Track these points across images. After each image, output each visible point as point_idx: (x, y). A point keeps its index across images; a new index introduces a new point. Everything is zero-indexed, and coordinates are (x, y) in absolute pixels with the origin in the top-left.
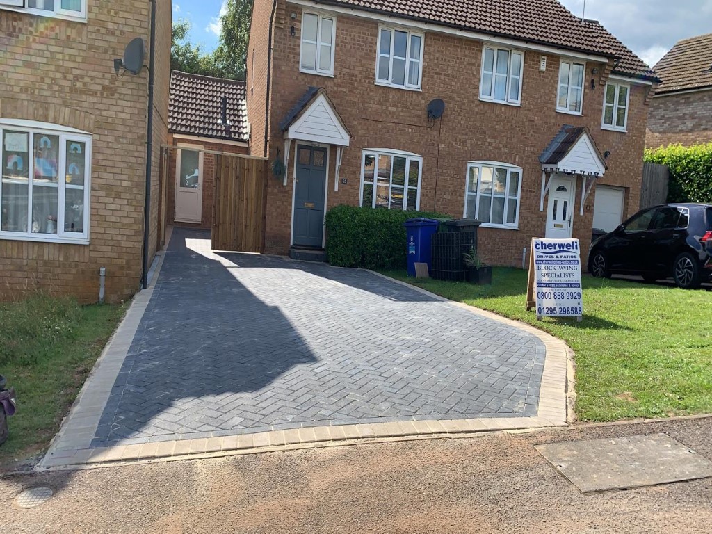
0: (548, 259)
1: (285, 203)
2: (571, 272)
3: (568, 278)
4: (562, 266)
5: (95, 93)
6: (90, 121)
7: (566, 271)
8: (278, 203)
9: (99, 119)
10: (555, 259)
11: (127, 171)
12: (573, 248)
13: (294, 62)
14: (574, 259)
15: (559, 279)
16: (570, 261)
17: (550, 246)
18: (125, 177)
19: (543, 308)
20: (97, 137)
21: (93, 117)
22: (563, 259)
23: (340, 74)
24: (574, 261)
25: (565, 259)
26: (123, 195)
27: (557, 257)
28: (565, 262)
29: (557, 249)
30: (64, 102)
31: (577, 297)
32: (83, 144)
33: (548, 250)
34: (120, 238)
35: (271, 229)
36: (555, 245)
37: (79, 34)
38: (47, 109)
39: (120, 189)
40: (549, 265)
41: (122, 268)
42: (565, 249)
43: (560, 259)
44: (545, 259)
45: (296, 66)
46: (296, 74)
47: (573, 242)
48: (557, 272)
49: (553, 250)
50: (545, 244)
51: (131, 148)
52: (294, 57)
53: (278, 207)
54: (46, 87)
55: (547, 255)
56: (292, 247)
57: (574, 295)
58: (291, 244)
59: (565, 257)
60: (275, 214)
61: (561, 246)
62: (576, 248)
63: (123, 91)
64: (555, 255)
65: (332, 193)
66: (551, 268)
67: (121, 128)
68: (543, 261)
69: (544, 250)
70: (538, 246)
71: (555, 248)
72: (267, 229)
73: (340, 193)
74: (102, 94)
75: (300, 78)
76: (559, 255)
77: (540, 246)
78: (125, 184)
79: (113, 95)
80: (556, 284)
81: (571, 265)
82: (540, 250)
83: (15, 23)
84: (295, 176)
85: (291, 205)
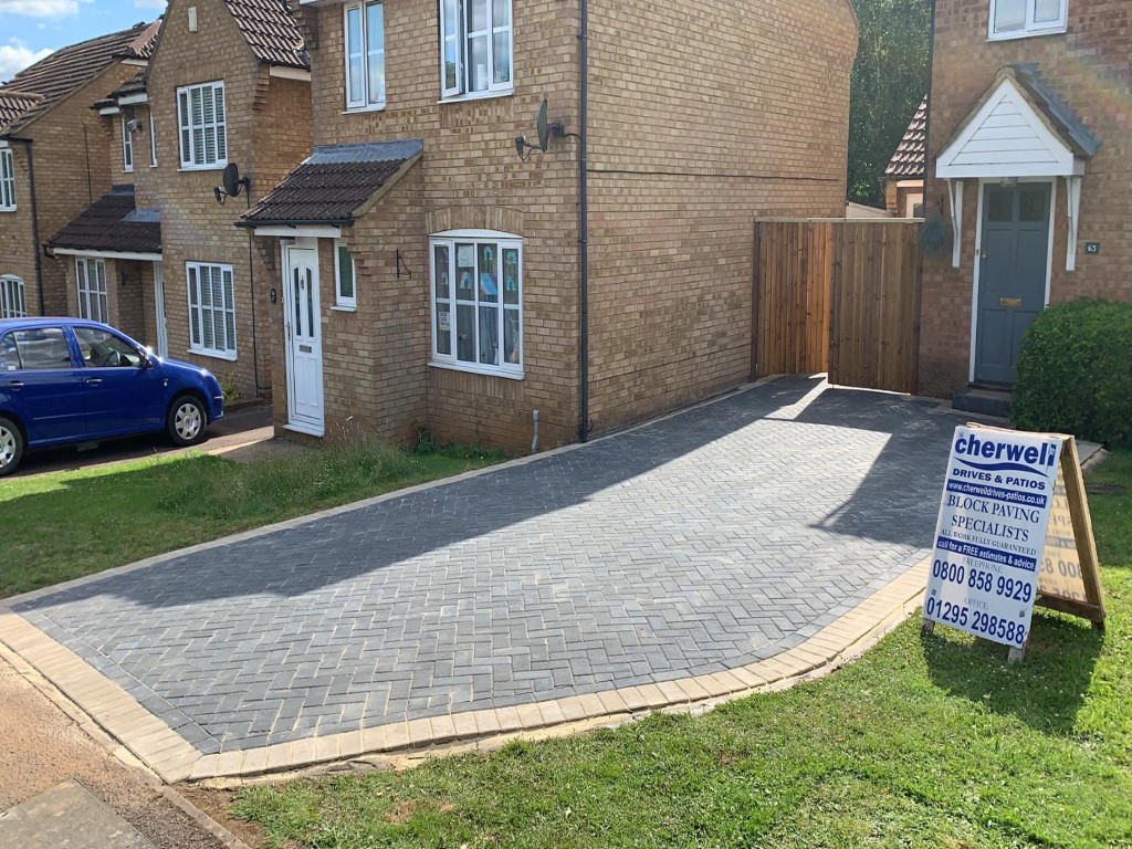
0: (977, 481)
1: (957, 301)
2: (1020, 523)
3: (1011, 541)
4: (1006, 504)
5: (522, 184)
6: (519, 223)
7: (1011, 521)
8: (944, 300)
9: (528, 217)
10: (992, 483)
11: (556, 283)
12: (1042, 462)
13: (976, 26)
14: (1036, 491)
15: (988, 536)
16: (1027, 495)
17: (988, 448)
18: (553, 292)
19: (940, 604)
20: (526, 241)
21: (522, 215)
22: (1010, 486)
23: (1082, 20)
24: (1036, 496)
25: (1015, 488)
26: (552, 316)
27: (998, 479)
28: (1013, 496)
29: (1004, 458)
30: (498, 201)
31: (1021, 595)
32: (516, 251)
33: (981, 459)
34: (550, 372)
35: (930, 350)
36: (1001, 447)
37: (508, 110)
38: (484, 213)
39: (550, 308)
40: (974, 498)
41: (554, 412)
42: (1022, 461)
43: (1003, 485)
44: (971, 480)
45: (982, 32)
46: (980, 48)
47: (1045, 445)
48: (989, 518)
49: (992, 461)
50: (978, 443)
51: (558, 250)
52: (976, 18)
53: (944, 309)
54: (482, 187)
55: (976, 470)
56: (971, 386)
57: (1016, 589)
58: (971, 379)
59: (1017, 481)
60: (937, 321)
61: (1014, 452)
62: (1051, 463)
63: (549, 175)
64: (994, 474)
65: (1061, 276)
66: (979, 506)
67: (548, 226)
68: (963, 483)
69: (972, 458)
70: (962, 446)
71: (998, 456)
72: (923, 350)
73: (1081, 275)
74: (529, 184)
75: (989, 54)
76: (1004, 474)
77: (966, 447)
78: (555, 300)
79: (539, 182)
80: (981, 549)
81: (1026, 507)
82: (965, 456)
83: (457, 116)
84: (978, 246)
85: (970, 303)
